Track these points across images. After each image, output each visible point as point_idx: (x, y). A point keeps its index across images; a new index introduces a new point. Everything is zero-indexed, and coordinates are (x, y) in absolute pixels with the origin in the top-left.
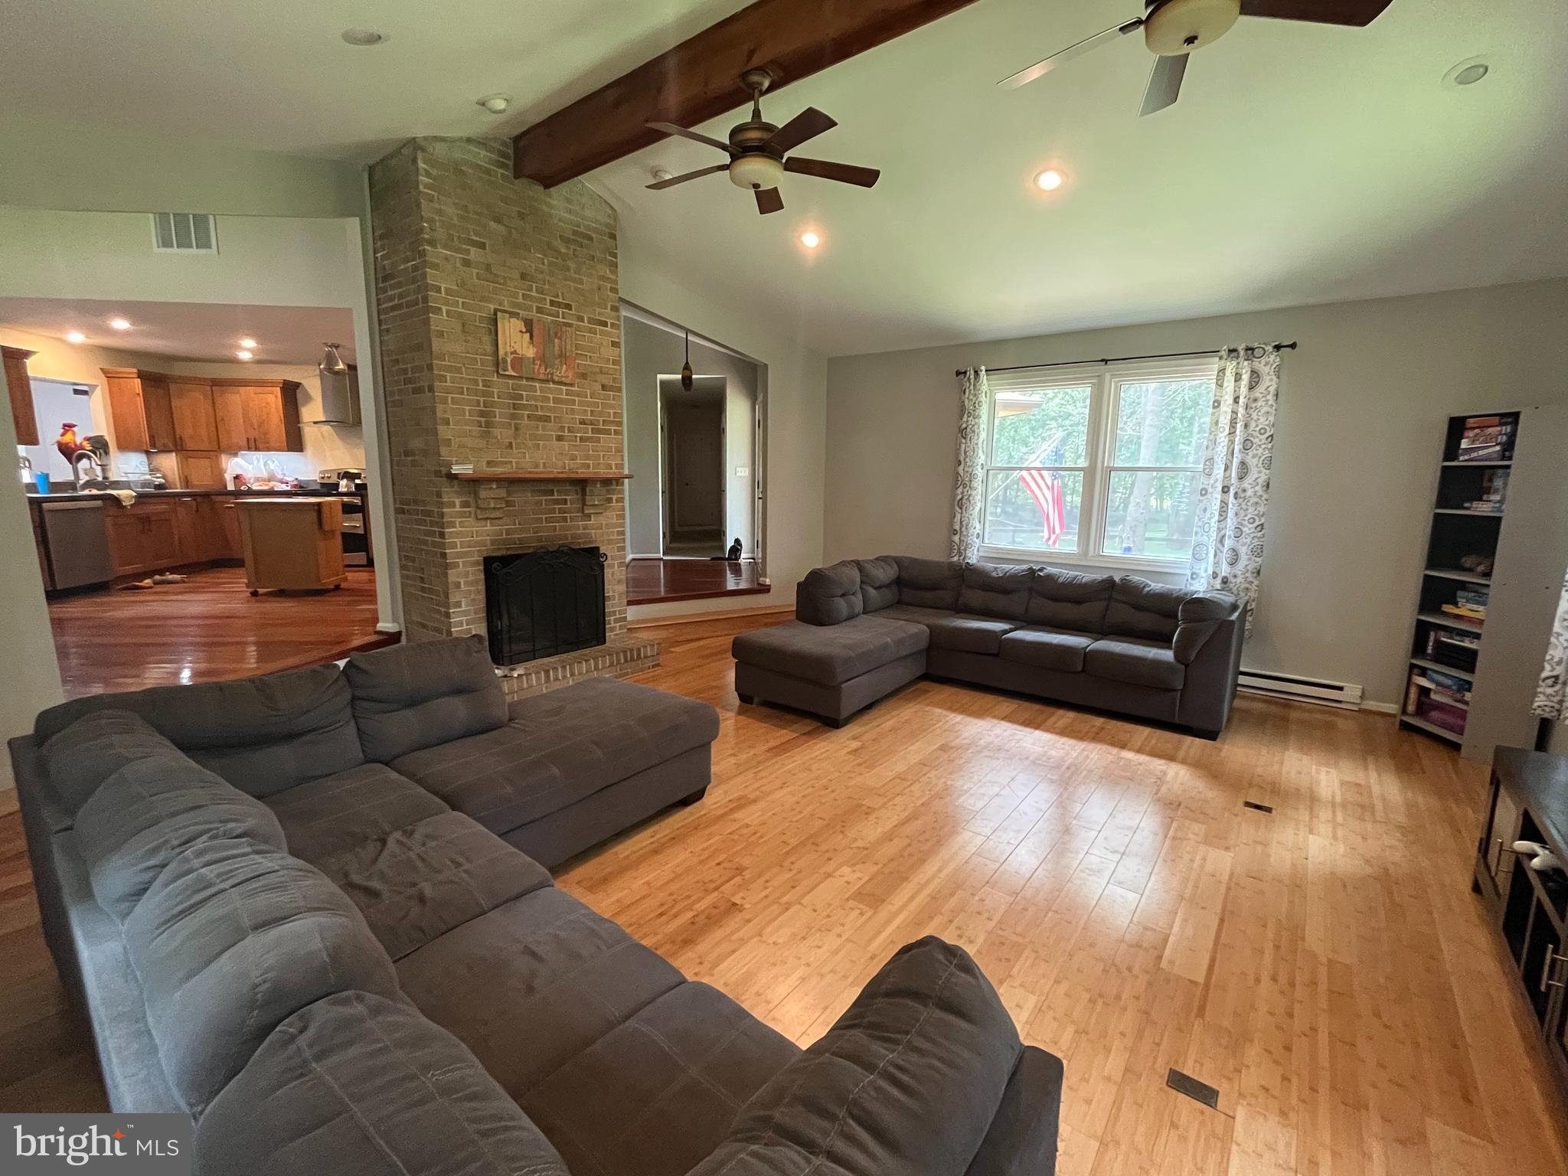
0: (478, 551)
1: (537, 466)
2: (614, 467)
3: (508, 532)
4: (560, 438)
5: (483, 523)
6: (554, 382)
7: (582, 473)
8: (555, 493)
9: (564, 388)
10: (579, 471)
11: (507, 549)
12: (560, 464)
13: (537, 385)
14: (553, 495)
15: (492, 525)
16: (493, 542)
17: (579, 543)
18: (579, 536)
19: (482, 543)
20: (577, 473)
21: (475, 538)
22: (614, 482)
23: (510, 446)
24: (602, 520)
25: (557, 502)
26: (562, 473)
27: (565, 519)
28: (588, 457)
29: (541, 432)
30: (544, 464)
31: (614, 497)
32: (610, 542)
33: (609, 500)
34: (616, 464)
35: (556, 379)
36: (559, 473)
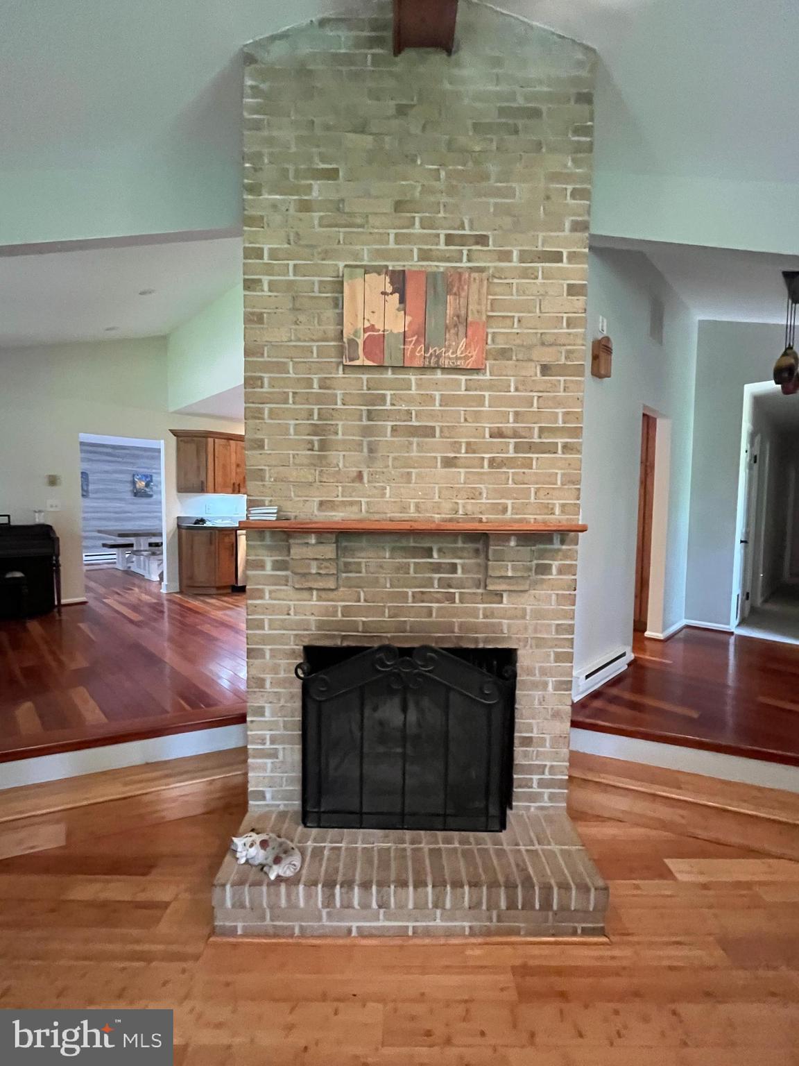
0: (296, 635)
1: (404, 509)
2: (557, 511)
3: (346, 611)
4: (449, 463)
5: (305, 594)
6: (445, 370)
7: (490, 520)
8: (435, 555)
9: (463, 378)
10: (484, 518)
11: (344, 638)
12: (447, 506)
13: (413, 378)
14: (431, 556)
15: (320, 599)
16: (321, 625)
17: (476, 640)
18: (475, 628)
19: (304, 625)
20: (480, 521)
21: (292, 617)
22: (556, 539)
23: (360, 476)
24: (527, 603)
25: (437, 568)
26: (451, 520)
27: (451, 598)
28: (504, 494)
29: (414, 454)
30: (417, 506)
31: (555, 564)
32: (540, 643)
33: (545, 569)
34: (563, 506)
35: (447, 364)
36: (445, 520)
